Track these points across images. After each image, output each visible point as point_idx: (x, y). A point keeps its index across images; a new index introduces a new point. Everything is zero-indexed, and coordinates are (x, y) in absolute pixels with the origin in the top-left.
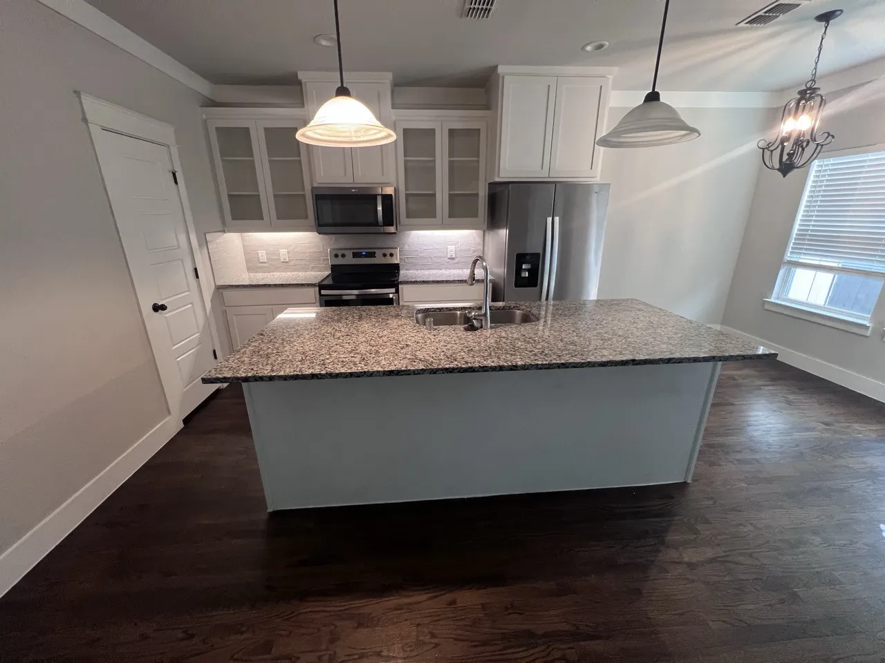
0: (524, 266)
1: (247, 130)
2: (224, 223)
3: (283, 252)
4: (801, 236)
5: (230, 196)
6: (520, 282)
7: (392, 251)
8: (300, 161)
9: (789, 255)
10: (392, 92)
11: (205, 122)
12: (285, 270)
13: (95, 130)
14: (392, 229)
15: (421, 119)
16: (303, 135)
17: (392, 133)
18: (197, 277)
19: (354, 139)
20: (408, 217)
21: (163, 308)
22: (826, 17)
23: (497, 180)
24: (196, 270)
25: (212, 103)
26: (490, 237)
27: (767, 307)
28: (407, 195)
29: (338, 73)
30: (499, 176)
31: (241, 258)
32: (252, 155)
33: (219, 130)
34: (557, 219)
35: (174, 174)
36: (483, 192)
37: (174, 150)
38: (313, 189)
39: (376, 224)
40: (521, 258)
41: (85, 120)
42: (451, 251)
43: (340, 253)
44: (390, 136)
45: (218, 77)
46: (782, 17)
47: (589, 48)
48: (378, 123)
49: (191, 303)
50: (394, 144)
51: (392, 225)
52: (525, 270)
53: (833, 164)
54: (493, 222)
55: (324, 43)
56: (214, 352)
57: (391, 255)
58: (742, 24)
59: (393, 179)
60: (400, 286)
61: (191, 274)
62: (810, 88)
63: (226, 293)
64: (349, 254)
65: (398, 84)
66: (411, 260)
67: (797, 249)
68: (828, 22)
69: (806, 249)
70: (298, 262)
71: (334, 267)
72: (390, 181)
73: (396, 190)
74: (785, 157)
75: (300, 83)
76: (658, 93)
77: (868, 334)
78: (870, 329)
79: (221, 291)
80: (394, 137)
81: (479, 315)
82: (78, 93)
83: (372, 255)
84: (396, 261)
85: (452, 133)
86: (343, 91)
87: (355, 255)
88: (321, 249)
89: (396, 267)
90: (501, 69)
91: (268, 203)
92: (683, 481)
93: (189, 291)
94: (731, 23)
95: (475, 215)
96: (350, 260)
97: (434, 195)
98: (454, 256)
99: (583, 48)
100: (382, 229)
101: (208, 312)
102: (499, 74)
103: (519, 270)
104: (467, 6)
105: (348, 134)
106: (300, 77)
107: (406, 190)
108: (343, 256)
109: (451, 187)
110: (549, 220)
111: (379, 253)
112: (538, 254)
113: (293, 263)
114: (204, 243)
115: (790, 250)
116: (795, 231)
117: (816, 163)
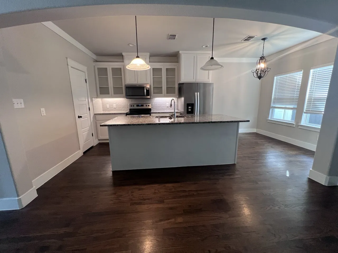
0: (189, 107)
1: (106, 68)
2: (97, 95)
3: (114, 105)
4: (275, 99)
5: (100, 88)
6: (188, 112)
7: (149, 104)
8: (121, 78)
9: (272, 105)
10: (149, 58)
11: (94, 66)
12: (115, 110)
13: (69, 67)
14: (149, 97)
15: (158, 65)
16: (128, 67)
17: (150, 67)
18: (90, 110)
19: (140, 68)
20: (154, 94)
21: (81, 117)
22: (264, 39)
23: (180, 82)
24: (89, 108)
25: (97, 61)
26: (179, 100)
27: (268, 121)
28: (154, 87)
29: (137, 53)
30: (181, 81)
31: (101, 107)
32: (107, 75)
33: (98, 68)
34: (198, 93)
35: (86, 80)
36: (177, 86)
37: (86, 73)
38: (125, 85)
39: (144, 96)
40: (188, 105)
41: (68, 65)
42: (167, 105)
43: (132, 105)
44: (149, 67)
45: (98, 54)
46: (252, 39)
47: (204, 47)
48: (146, 64)
49: (87, 118)
50: (149, 70)
51: (149, 96)
52: (189, 108)
53: (280, 78)
54: (180, 95)
55: (131, 45)
56: (92, 134)
57: (149, 106)
58: (242, 41)
59: (149, 82)
60: (151, 114)
61: (88, 109)
62: (263, 57)
63: (97, 116)
64: (135, 105)
65: (151, 56)
66: (154, 108)
67: (274, 103)
68: (264, 41)
69: (276, 103)
70: (119, 108)
71: (130, 109)
72: (148, 83)
73: (150, 86)
74: (259, 75)
75: (123, 56)
76: (213, 58)
77: (295, 126)
78: (295, 125)
79: (95, 115)
80: (150, 68)
81: (172, 115)
82: (67, 58)
83: (142, 106)
84: (150, 107)
85: (167, 69)
86: (138, 57)
87: (137, 106)
88: (127, 104)
89: (150, 109)
90: (180, 52)
91: (111, 90)
92: (234, 163)
93: (87, 114)
94: (239, 41)
95: (175, 93)
96: (135, 107)
97: (162, 87)
98: (168, 106)
99: (202, 47)
100: (146, 97)
101: (92, 121)
102: (180, 53)
103: (188, 109)
104: (169, 37)
105: (138, 67)
106: (123, 54)
107: (153, 85)
108: (133, 106)
109: (167, 85)
110: (196, 93)
111: (145, 105)
112: (193, 104)
113: (117, 108)
114: (92, 101)
115: (272, 103)
116: (273, 98)
117: (275, 77)
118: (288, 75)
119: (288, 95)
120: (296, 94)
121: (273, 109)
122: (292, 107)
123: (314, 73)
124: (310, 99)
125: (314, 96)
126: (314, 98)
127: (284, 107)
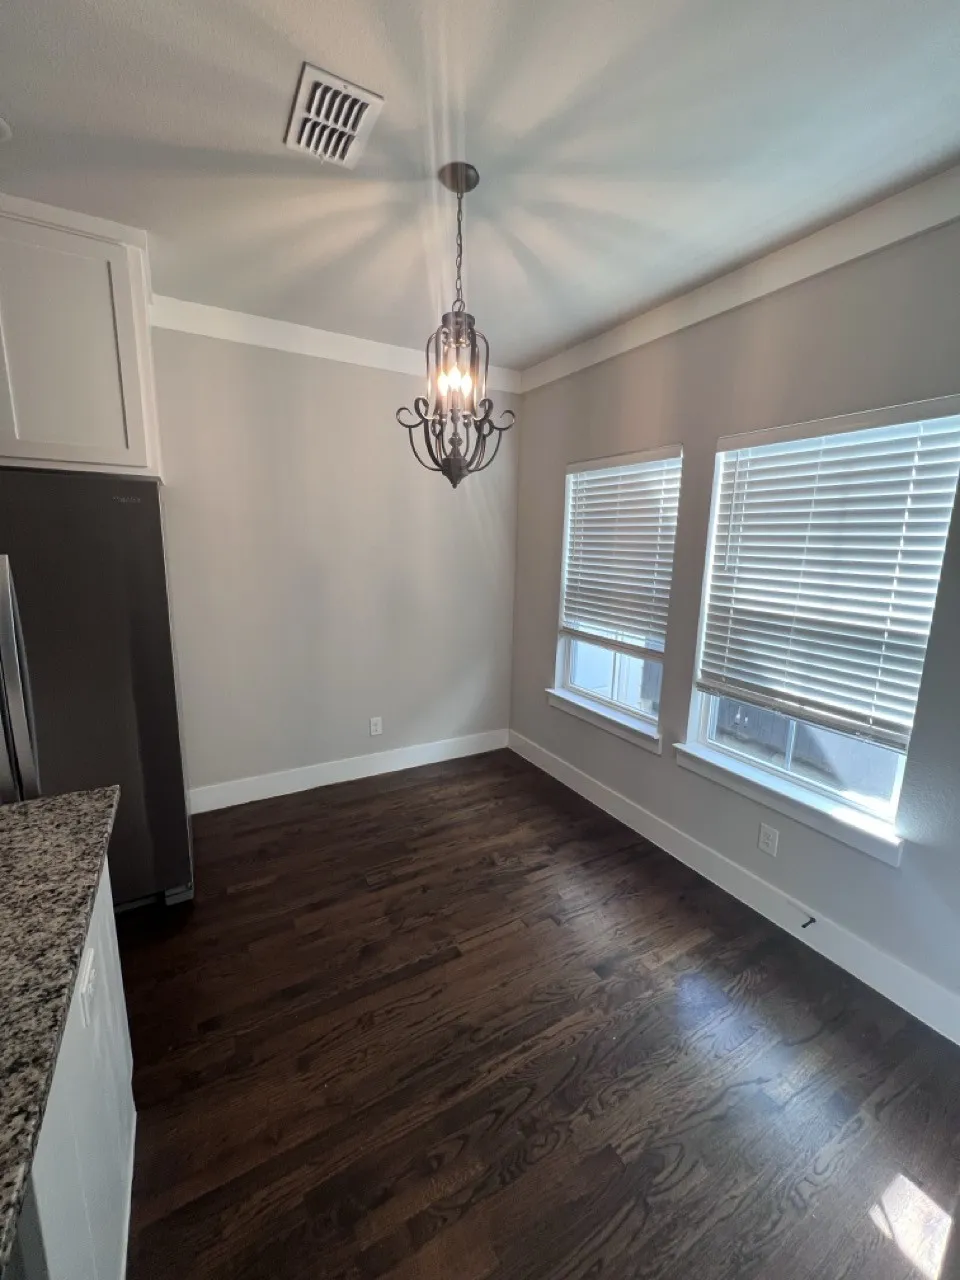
9: (564, 618)
27: (552, 702)
62: (457, 314)
67: (571, 611)
68: (461, 194)
69: (579, 610)
74: (448, 448)
77: (659, 754)
78: (660, 744)
115: (564, 610)
116: (565, 582)
117: (571, 478)
118: (622, 471)
119: (625, 575)
120: (657, 580)
121: (570, 642)
122: (642, 644)
123: (734, 474)
124: (720, 615)
125: (738, 600)
126: (737, 611)
127: (613, 637)
